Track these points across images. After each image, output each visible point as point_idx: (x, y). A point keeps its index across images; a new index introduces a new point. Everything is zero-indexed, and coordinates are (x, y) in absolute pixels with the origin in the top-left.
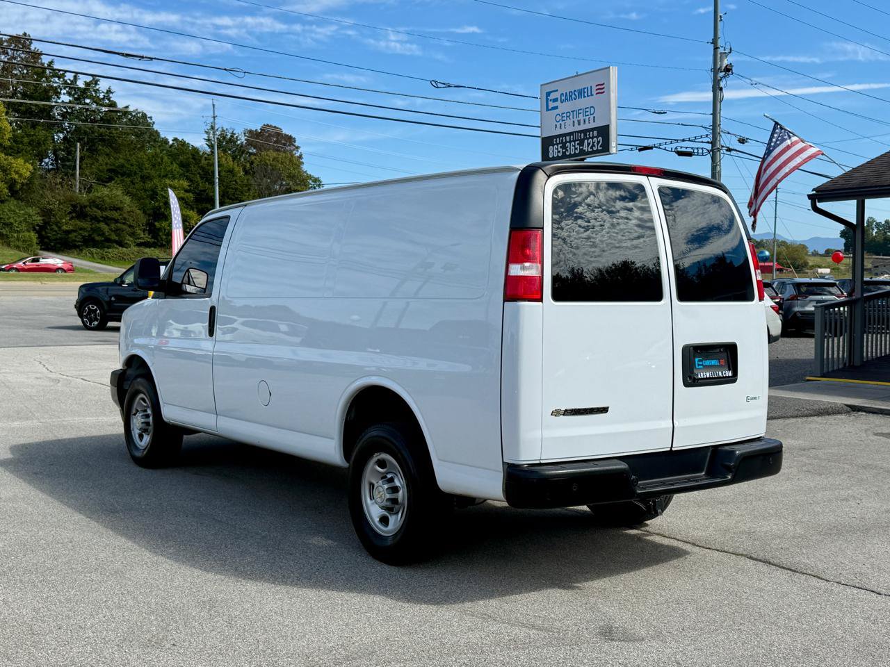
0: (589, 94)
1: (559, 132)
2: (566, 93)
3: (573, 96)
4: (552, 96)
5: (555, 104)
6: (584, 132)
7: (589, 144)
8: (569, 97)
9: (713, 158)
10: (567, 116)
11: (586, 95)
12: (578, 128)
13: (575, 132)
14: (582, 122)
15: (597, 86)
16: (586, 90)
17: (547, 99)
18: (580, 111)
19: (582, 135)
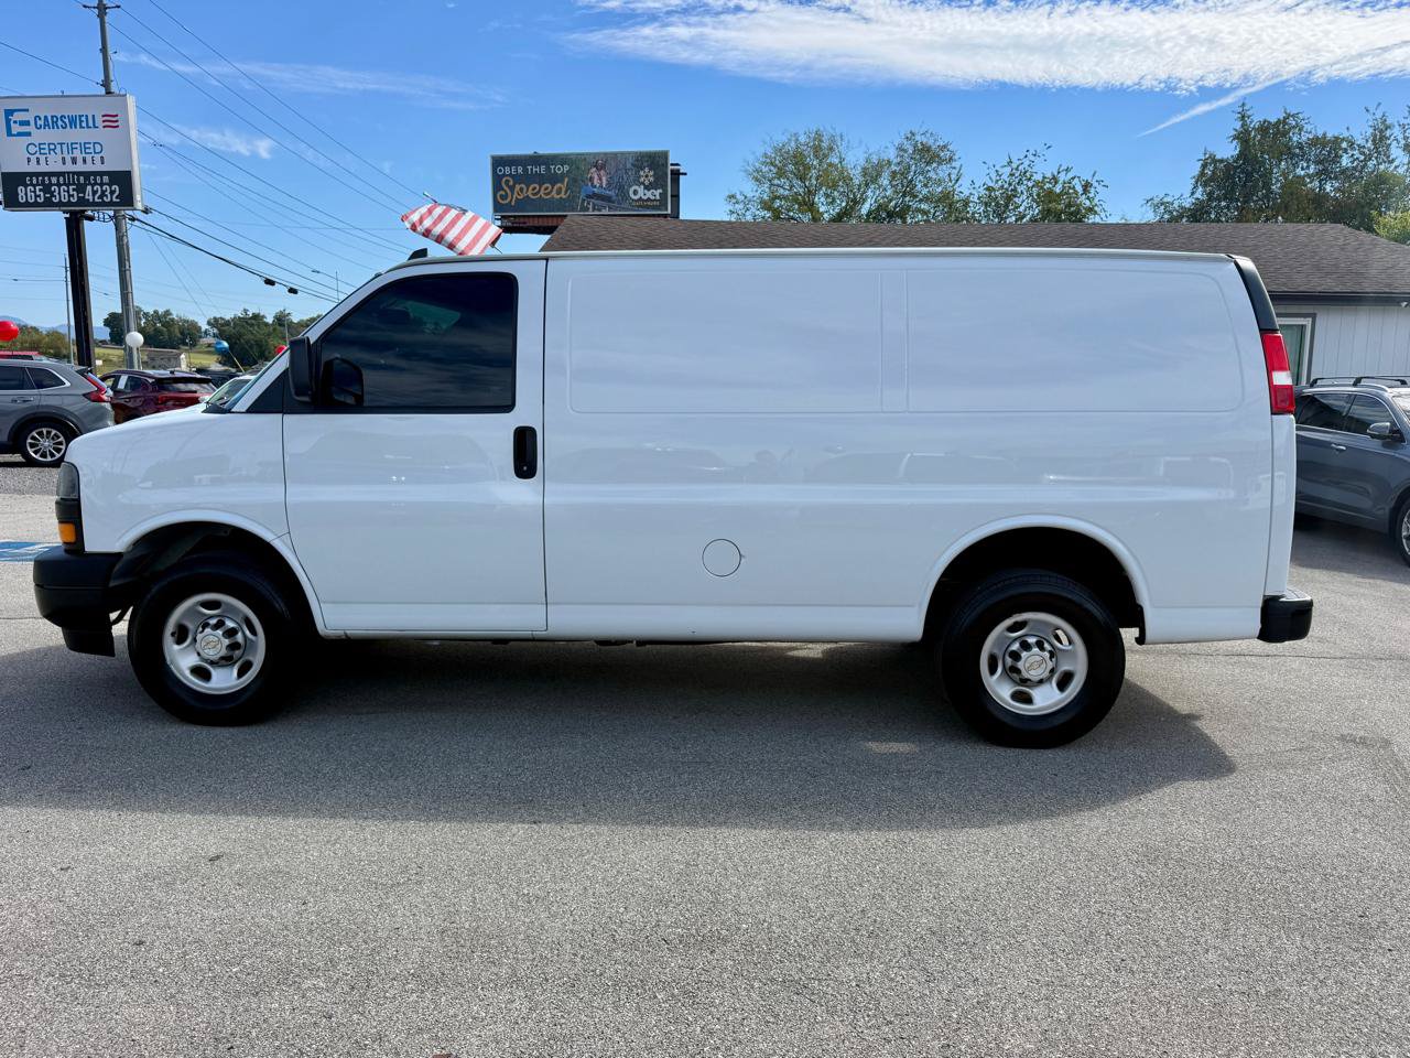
0: (91, 124)
1: (33, 168)
2: (46, 117)
3: (60, 123)
4: (17, 117)
5: (25, 129)
6: (87, 175)
7: (94, 193)
8: (51, 122)
9: (118, 228)
10: (50, 150)
11: (84, 124)
12: (69, 167)
13: (68, 173)
14: (80, 161)
15: (104, 116)
16: (83, 119)
17: (8, 122)
18: (74, 146)
19: (82, 178)
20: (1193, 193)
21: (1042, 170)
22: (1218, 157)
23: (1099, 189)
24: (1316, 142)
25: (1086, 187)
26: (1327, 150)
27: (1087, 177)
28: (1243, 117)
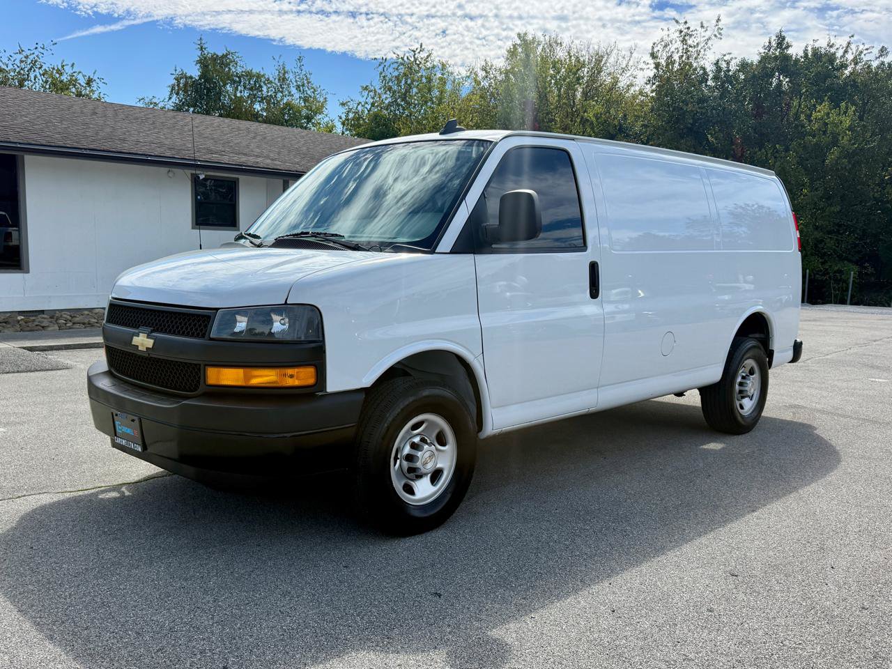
20: (170, 98)
21: (49, 62)
22: (188, 75)
23: (101, 85)
24: (249, 75)
25: (89, 82)
26: (254, 81)
27: (90, 74)
28: (202, 48)
